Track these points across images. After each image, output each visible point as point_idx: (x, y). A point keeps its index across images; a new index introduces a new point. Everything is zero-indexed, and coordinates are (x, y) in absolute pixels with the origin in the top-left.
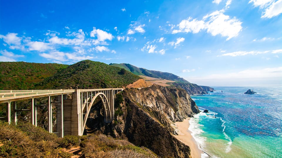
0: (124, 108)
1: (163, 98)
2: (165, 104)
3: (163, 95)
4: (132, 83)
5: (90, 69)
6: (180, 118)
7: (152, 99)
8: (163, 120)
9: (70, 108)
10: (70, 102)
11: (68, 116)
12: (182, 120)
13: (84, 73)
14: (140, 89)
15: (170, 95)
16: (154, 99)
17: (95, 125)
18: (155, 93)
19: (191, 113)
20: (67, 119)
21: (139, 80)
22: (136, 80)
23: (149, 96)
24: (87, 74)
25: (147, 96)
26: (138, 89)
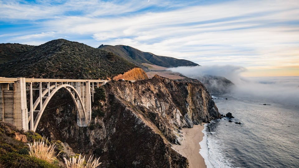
0: (106, 107)
1: (167, 95)
2: (168, 103)
3: (167, 91)
4: (123, 74)
5: (63, 52)
6: (189, 124)
7: (150, 96)
8: (162, 125)
9: (11, 101)
10: (12, 93)
11: (10, 112)
12: (191, 126)
13: (52, 58)
14: (133, 81)
15: (178, 92)
16: (153, 97)
17: (64, 130)
18: (155, 89)
19: (207, 117)
20: (8, 116)
21: (134, 69)
22: (129, 70)
23: (145, 92)
24: (56, 59)
25: (144, 92)
26: (130, 82)
